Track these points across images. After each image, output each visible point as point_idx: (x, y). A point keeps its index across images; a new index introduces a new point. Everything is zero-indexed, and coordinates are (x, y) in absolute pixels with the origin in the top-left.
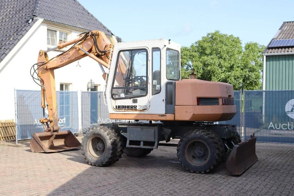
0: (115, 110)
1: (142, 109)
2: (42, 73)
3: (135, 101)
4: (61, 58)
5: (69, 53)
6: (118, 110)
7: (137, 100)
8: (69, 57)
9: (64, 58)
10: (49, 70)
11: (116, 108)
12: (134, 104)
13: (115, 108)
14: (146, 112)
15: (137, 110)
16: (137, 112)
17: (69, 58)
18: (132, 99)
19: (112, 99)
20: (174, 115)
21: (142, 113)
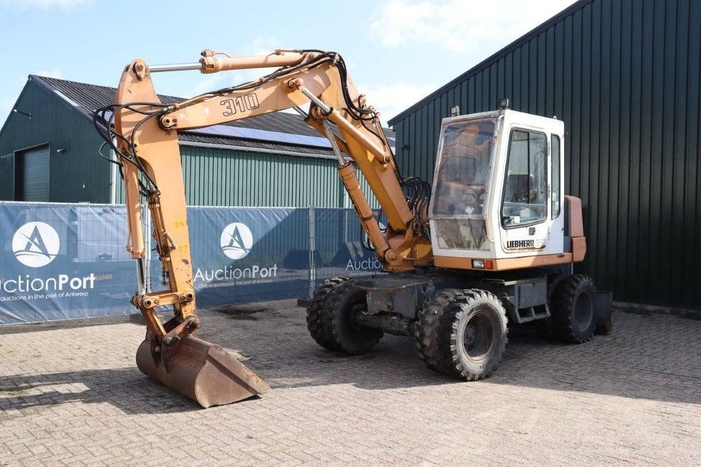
0: (506, 251)
1: (540, 247)
2: (144, 140)
3: (532, 232)
4: (227, 104)
5: (255, 92)
6: (509, 251)
7: (534, 228)
8: (256, 104)
9: (238, 103)
10: (174, 134)
11: (508, 247)
12: (530, 238)
13: (506, 247)
14: (545, 252)
15: (535, 248)
16: (535, 253)
17: (255, 108)
18: (529, 227)
19: (501, 227)
20: (571, 254)
21: (541, 253)
